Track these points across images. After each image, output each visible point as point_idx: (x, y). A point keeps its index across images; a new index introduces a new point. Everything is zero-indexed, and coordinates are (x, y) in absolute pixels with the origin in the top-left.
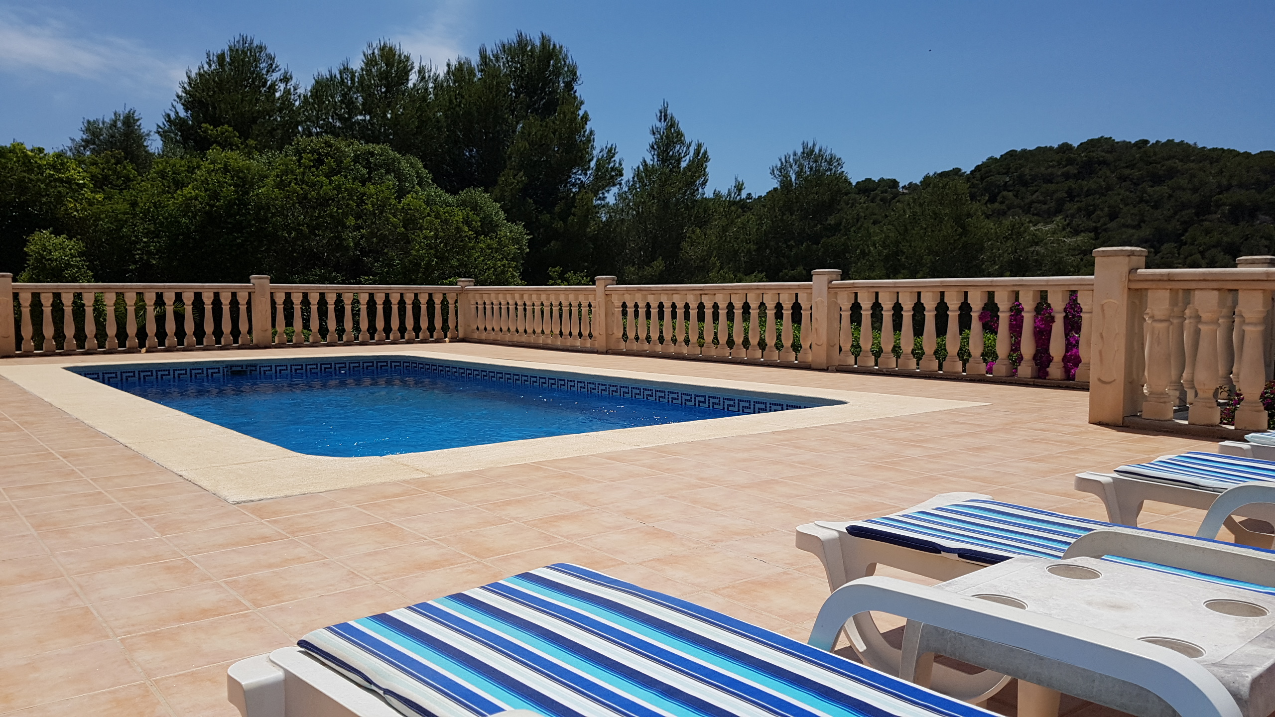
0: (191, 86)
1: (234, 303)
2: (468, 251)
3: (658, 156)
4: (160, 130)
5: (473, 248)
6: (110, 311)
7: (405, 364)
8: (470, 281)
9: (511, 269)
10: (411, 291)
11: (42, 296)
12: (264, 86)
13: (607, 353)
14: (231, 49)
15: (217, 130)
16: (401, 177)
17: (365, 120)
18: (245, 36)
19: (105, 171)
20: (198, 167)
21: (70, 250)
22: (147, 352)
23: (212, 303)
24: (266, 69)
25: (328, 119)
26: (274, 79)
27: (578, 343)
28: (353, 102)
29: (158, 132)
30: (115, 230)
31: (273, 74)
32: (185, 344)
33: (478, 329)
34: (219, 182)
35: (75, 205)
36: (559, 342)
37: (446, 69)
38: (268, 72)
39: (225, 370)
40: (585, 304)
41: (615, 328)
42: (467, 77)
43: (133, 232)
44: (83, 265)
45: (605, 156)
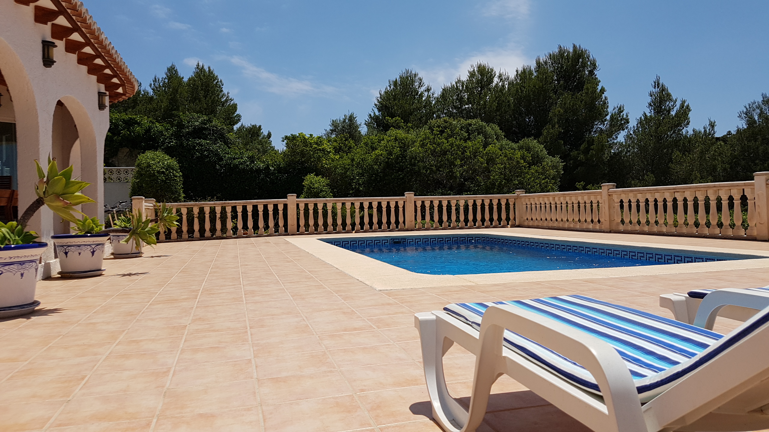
0: (381, 99)
1: (397, 207)
2: (524, 175)
3: (654, 110)
4: (366, 123)
5: (527, 173)
6: (339, 212)
7: (483, 239)
8: (522, 191)
9: (551, 185)
10: (488, 198)
11: (309, 205)
12: (417, 95)
13: (610, 232)
14: (400, 77)
15: (393, 120)
16: (486, 136)
17: (468, 108)
18: (408, 69)
19: (341, 144)
20: (383, 140)
21: (323, 183)
22: (355, 232)
23: (386, 207)
24: (418, 86)
25: (450, 109)
26: (422, 91)
27: (591, 226)
28: (463, 98)
29: (365, 124)
30: (344, 173)
31: (422, 88)
32: (373, 229)
33: (527, 219)
34: (392, 146)
35: (326, 162)
36: (578, 226)
37: (516, 73)
38: (419, 87)
39: (391, 241)
40: (595, 201)
41: (616, 216)
42: (528, 77)
43: (352, 174)
44: (328, 191)
45: (617, 112)
